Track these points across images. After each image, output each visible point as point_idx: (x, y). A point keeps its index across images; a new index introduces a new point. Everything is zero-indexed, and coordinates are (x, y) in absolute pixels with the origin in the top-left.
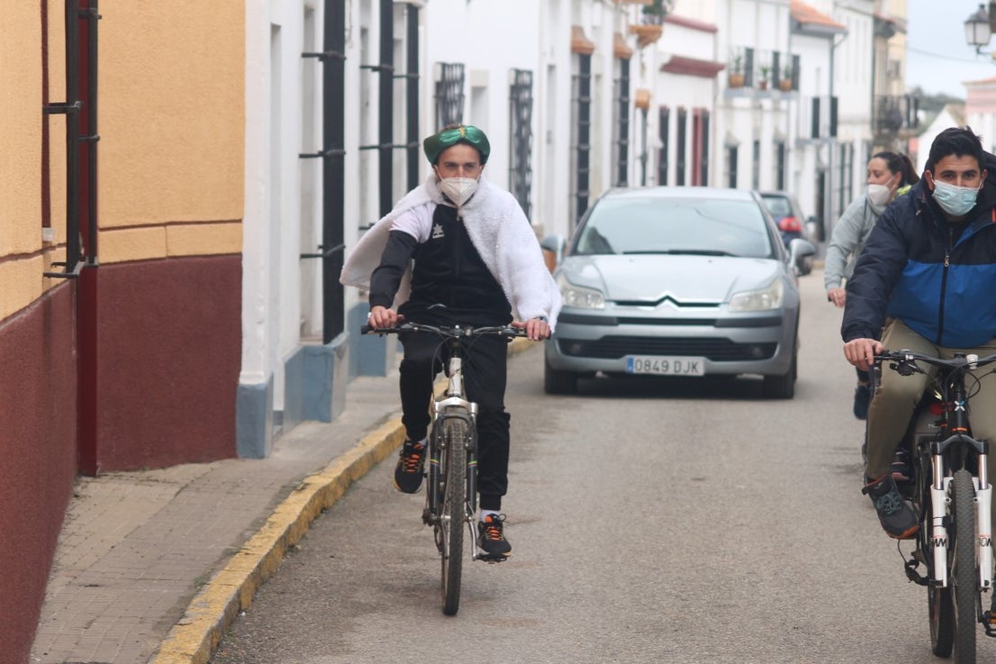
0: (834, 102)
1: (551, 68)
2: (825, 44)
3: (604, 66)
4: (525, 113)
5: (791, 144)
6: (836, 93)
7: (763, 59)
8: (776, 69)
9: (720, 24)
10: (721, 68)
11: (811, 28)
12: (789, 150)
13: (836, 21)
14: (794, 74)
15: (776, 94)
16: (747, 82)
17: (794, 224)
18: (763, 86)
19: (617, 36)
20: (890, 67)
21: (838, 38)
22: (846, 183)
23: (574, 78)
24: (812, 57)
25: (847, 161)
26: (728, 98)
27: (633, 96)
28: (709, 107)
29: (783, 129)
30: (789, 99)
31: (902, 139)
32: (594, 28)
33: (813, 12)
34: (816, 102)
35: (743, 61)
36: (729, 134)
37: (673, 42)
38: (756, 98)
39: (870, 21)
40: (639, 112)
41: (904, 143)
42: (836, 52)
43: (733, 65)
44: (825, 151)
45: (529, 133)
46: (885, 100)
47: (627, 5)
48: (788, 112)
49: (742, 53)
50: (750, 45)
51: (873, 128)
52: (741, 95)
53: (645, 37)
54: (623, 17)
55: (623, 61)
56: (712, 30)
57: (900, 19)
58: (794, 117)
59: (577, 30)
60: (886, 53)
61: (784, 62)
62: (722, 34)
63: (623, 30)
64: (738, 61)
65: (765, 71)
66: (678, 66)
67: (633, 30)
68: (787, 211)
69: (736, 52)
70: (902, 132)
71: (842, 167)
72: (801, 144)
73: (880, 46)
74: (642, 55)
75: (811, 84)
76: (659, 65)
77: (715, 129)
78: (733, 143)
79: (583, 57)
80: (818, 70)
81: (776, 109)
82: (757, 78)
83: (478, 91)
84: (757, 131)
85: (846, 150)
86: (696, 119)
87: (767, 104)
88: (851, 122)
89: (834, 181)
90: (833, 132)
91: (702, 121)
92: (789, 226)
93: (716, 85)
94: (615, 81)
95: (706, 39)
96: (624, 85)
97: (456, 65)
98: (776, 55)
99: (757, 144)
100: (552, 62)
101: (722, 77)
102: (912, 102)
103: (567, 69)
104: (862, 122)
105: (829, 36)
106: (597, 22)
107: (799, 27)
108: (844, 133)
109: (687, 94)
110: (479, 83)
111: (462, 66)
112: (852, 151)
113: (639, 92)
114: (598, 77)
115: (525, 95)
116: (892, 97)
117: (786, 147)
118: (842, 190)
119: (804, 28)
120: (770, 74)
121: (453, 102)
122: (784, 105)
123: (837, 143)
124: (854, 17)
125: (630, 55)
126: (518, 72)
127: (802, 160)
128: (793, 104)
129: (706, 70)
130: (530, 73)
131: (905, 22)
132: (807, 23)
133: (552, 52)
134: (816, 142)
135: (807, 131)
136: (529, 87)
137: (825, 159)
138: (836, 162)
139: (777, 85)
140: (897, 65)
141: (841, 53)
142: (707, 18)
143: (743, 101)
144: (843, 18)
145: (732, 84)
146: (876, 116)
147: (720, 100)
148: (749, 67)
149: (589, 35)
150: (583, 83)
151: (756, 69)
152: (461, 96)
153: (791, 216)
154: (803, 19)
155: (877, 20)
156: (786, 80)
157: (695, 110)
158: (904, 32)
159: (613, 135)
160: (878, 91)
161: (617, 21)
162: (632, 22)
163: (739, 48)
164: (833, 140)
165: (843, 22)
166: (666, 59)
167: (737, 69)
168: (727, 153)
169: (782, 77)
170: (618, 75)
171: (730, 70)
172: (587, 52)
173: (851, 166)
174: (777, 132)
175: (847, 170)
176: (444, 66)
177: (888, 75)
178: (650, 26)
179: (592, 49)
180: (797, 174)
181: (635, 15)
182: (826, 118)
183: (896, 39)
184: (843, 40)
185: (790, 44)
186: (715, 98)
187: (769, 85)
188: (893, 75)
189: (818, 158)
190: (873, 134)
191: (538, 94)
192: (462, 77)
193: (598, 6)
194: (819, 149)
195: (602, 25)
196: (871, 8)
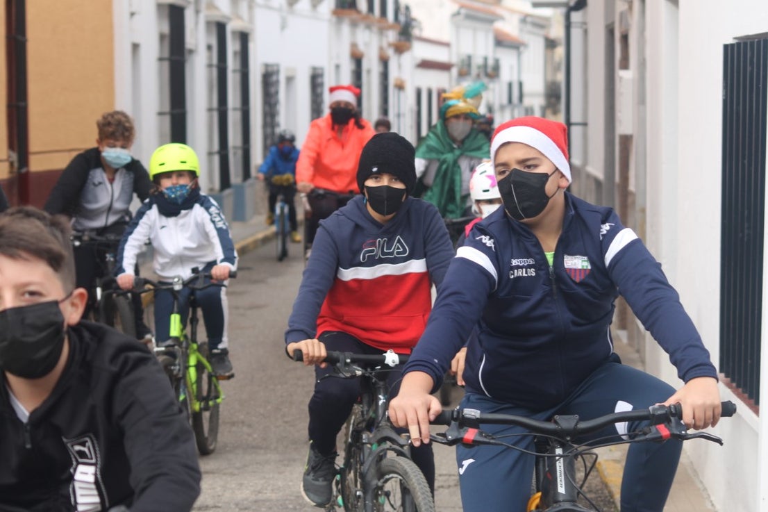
0: (521, 85)
1: (338, 67)
2: (514, 52)
3: (372, 65)
4: (319, 90)
5: (496, 107)
6: (522, 79)
7: (478, 61)
8: (485, 66)
9: (453, 42)
10: (453, 65)
11: (505, 43)
12: (495, 111)
13: (522, 39)
14: (497, 68)
16: (468, 73)
18: (478, 76)
19: (381, 49)
20: (556, 65)
21: (522, 49)
23: (352, 71)
24: (507, 60)
26: (458, 81)
27: (391, 81)
28: (447, 86)
29: (491, 100)
30: (494, 83)
32: (365, 44)
33: (508, 35)
34: (510, 85)
35: (465, 62)
37: (420, 51)
39: (542, 40)
40: (396, 91)
42: (522, 56)
43: (461, 64)
44: (516, 110)
46: (553, 83)
47: (387, 31)
48: (494, 90)
49: (465, 57)
50: (470, 53)
51: (545, 98)
53: (400, 49)
54: (385, 38)
55: (385, 62)
56: (447, 45)
58: (497, 93)
59: (354, 45)
60: (552, 57)
61: (491, 62)
62: (454, 47)
63: (385, 44)
64: (463, 62)
65: (479, 67)
66: (426, 65)
67: (390, 45)
69: (461, 57)
72: (502, 108)
73: (549, 53)
74: (399, 60)
75: (506, 75)
76: (415, 64)
79: (357, 60)
80: (511, 68)
82: (474, 71)
83: (290, 80)
85: (529, 110)
88: (533, 95)
90: (521, 100)
93: (450, 75)
94: (380, 73)
95: (445, 50)
96: (385, 76)
97: (274, 65)
98: (486, 59)
100: (338, 63)
101: (454, 71)
103: (347, 68)
104: (539, 95)
105: (517, 48)
106: (367, 40)
107: (500, 42)
108: (527, 101)
109: (434, 80)
110: (290, 74)
111: (278, 65)
112: (533, 110)
113: (396, 79)
114: (369, 72)
115: (319, 80)
116: (556, 81)
117: (493, 109)
119: (503, 43)
120: (482, 69)
121: (273, 84)
123: (523, 107)
124: (532, 37)
125: (389, 58)
126: (314, 69)
127: (502, 117)
128: (497, 85)
129: (445, 67)
130: (322, 69)
133: (338, 58)
134: (511, 106)
135: (505, 100)
136: (321, 75)
139: (488, 75)
140: (559, 64)
142: (445, 38)
144: (526, 38)
145: (461, 74)
146: (548, 92)
148: (469, 65)
149: (362, 48)
150: (357, 74)
151: (473, 66)
152: (277, 82)
154: (501, 38)
155: (546, 39)
156: (491, 72)
157: (438, 89)
159: (379, 103)
160: (548, 78)
161: (380, 40)
162: (391, 40)
163: (463, 55)
164: (521, 105)
165: (526, 40)
166: (418, 61)
167: (463, 66)
169: (489, 70)
170: (381, 70)
171: (458, 67)
172: (360, 57)
174: (488, 100)
176: (266, 65)
177: (555, 69)
178: (402, 42)
179: (362, 55)
181: (392, 36)
182: (516, 94)
183: (559, 50)
184: (525, 50)
185: (494, 53)
186: (450, 82)
187: (482, 75)
188: (557, 69)
189: (512, 115)
190: (545, 101)
191: (328, 78)
192: (277, 72)
193: (367, 33)
194: (512, 111)
195: (371, 43)
196: (542, 32)
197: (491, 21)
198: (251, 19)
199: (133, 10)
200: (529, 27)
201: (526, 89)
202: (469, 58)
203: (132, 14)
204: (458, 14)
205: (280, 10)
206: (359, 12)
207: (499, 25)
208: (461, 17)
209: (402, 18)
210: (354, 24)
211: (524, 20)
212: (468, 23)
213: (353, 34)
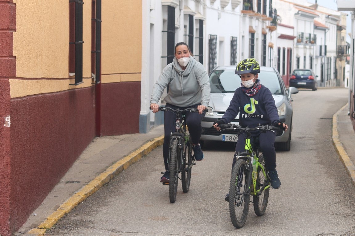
0: (326, 47)
1: (243, 37)
2: (323, 32)
3: (259, 37)
4: (235, 48)
5: (314, 57)
6: (326, 44)
7: (306, 36)
8: (310, 38)
9: (295, 26)
10: (295, 37)
11: (319, 28)
12: (314, 59)
13: (326, 26)
14: (315, 39)
15: (310, 44)
16: (302, 41)
17: (312, 77)
18: (306, 42)
19: (263, 29)
20: (342, 38)
21: (327, 30)
22: (329, 68)
23: (250, 39)
24: (320, 35)
25: (329, 62)
26: (297, 45)
27: (267, 44)
28: (292, 47)
29: (312, 53)
30: (313, 46)
31: (345, 56)
32: (256, 26)
33: (320, 24)
34: (321, 47)
35: (301, 36)
36: (297, 54)
37: (280, 30)
38: (305, 45)
39: (336, 26)
40: (269, 48)
41: (346, 58)
42: (326, 34)
43: (298, 37)
44: (323, 59)
45: (236, 53)
46: (340, 46)
47: (266, 21)
48: (313, 49)
49: (301, 34)
50: (303, 31)
51: (337, 53)
52: (300, 45)
53: (271, 30)
54: (265, 24)
55: (265, 35)
56: (293, 28)
57: (344, 26)
58: (315, 50)
59: (251, 27)
60: (340, 34)
61: (312, 36)
62: (295, 29)
63: (265, 27)
64: (300, 36)
65: (307, 38)
66: (282, 37)
67: (267, 27)
68: (310, 74)
69: (299, 34)
70: (345, 54)
71: (328, 63)
72: (317, 57)
73: (339, 33)
74: (271, 34)
75: (319, 42)
76: (278, 36)
77: (293, 53)
78: (298, 57)
79: (252, 34)
80: (321, 38)
81: (310, 48)
82: (305, 40)
83: (221, 42)
84: (305, 54)
85: (329, 59)
86: (288, 50)
87: (308, 47)
88: (330, 52)
89: (326, 67)
90: (325, 54)
91: (290, 51)
92: (311, 78)
93: (294, 42)
94: (262, 40)
95: (291, 30)
96: (264, 41)
97: (215, 35)
98: (310, 35)
99: (305, 57)
100: (243, 35)
101: (295, 40)
102: (347, 47)
103: (248, 37)
104: (333, 52)
105: (325, 30)
106: (257, 25)
107: (316, 27)
108: (328, 55)
109: (286, 44)
110: (221, 40)
111: (216, 35)
112: (331, 59)
113: (269, 43)
114: (257, 39)
115: (235, 43)
116: (342, 46)
117: (313, 58)
118: (328, 69)
119: (318, 28)
120: (308, 39)
121: (214, 44)
122: (312, 47)
123: (327, 57)
124: (331, 25)
125: (266, 33)
126: (233, 37)
127: (317, 61)
128: (315, 47)
129: (291, 38)
130: (236, 37)
131: (346, 27)
132: (318, 26)
133: (243, 33)
134: (321, 57)
135: (318, 54)
136: (236, 41)
137: (323, 61)
138: (326, 62)
139: (310, 42)
140: (343, 38)
141: (328, 34)
142: (291, 25)
143: (301, 46)
144: (328, 25)
145: (298, 42)
146: (338, 51)
147: (295, 46)
148: (302, 37)
149: (254, 28)
150: (252, 40)
151: (304, 38)
152: (216, 43)
153: (311, 75)
154: (317, 25)
155: (338, 26)
156: (312, 41)
157: (288, 48)
158: (345, 29)
159: (262, 54)
160: (338, 44)
161: (263, 25)
162: (268, 25)
163: (300, 33)
164: (325, 56)
165: (328, 26)
166: (279, 35)
167: (299, 38)
168: (297, 59)
169: (311, 40)
170: (263, 39)
171: (297, 38)
172: (254, 33)
173: (330, 63)
174: (310, 54)
175: (329, 64)
176: (211, 35)
177: (341, 40)
178: (273, 26)
179: (255, 32)
180: (316, 65)
181: (268, 23)
182: (323, 51)
183: (343, 31)
184: (328, 31)
185: (314, 32)
186: (293, 45)
187: (308, 42)
188: (342, 40)
189: (322, 61)
190: (337, 55)
191: (239, 43)
192: (216, 38)
193: (257, 21)
194: (322, 59)
195: (258, 26)
196: (336, 23)
197: (313, 17)
198: (205, 14)
199: (151, 8)
200: (330, 21)
201: (328, 49)
202: (303, 33)
203: (151, 10)
204: (298, 13)
205: (218, 10)
206: (254, 12)
207: (316, 19)
208: (300, 15)
209: (273, 15)
210: (251, 18)
211: (328, 17)
212: (302, 18)
213: (251, 22)
